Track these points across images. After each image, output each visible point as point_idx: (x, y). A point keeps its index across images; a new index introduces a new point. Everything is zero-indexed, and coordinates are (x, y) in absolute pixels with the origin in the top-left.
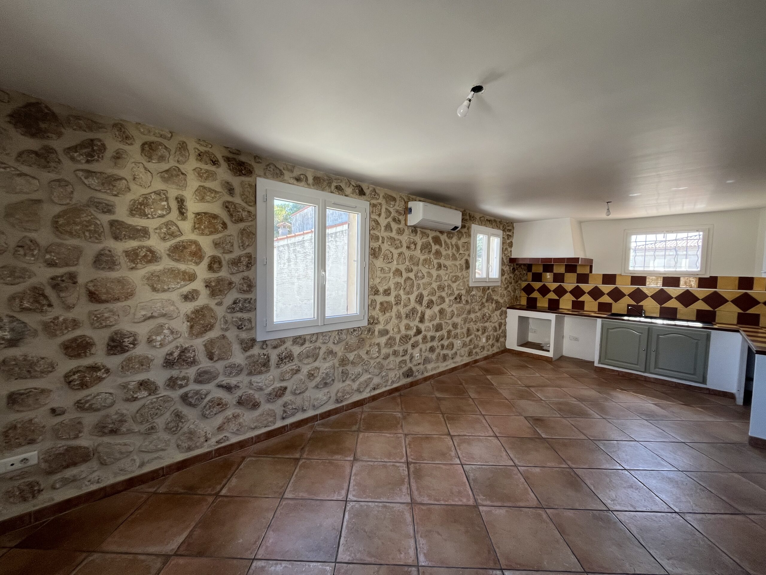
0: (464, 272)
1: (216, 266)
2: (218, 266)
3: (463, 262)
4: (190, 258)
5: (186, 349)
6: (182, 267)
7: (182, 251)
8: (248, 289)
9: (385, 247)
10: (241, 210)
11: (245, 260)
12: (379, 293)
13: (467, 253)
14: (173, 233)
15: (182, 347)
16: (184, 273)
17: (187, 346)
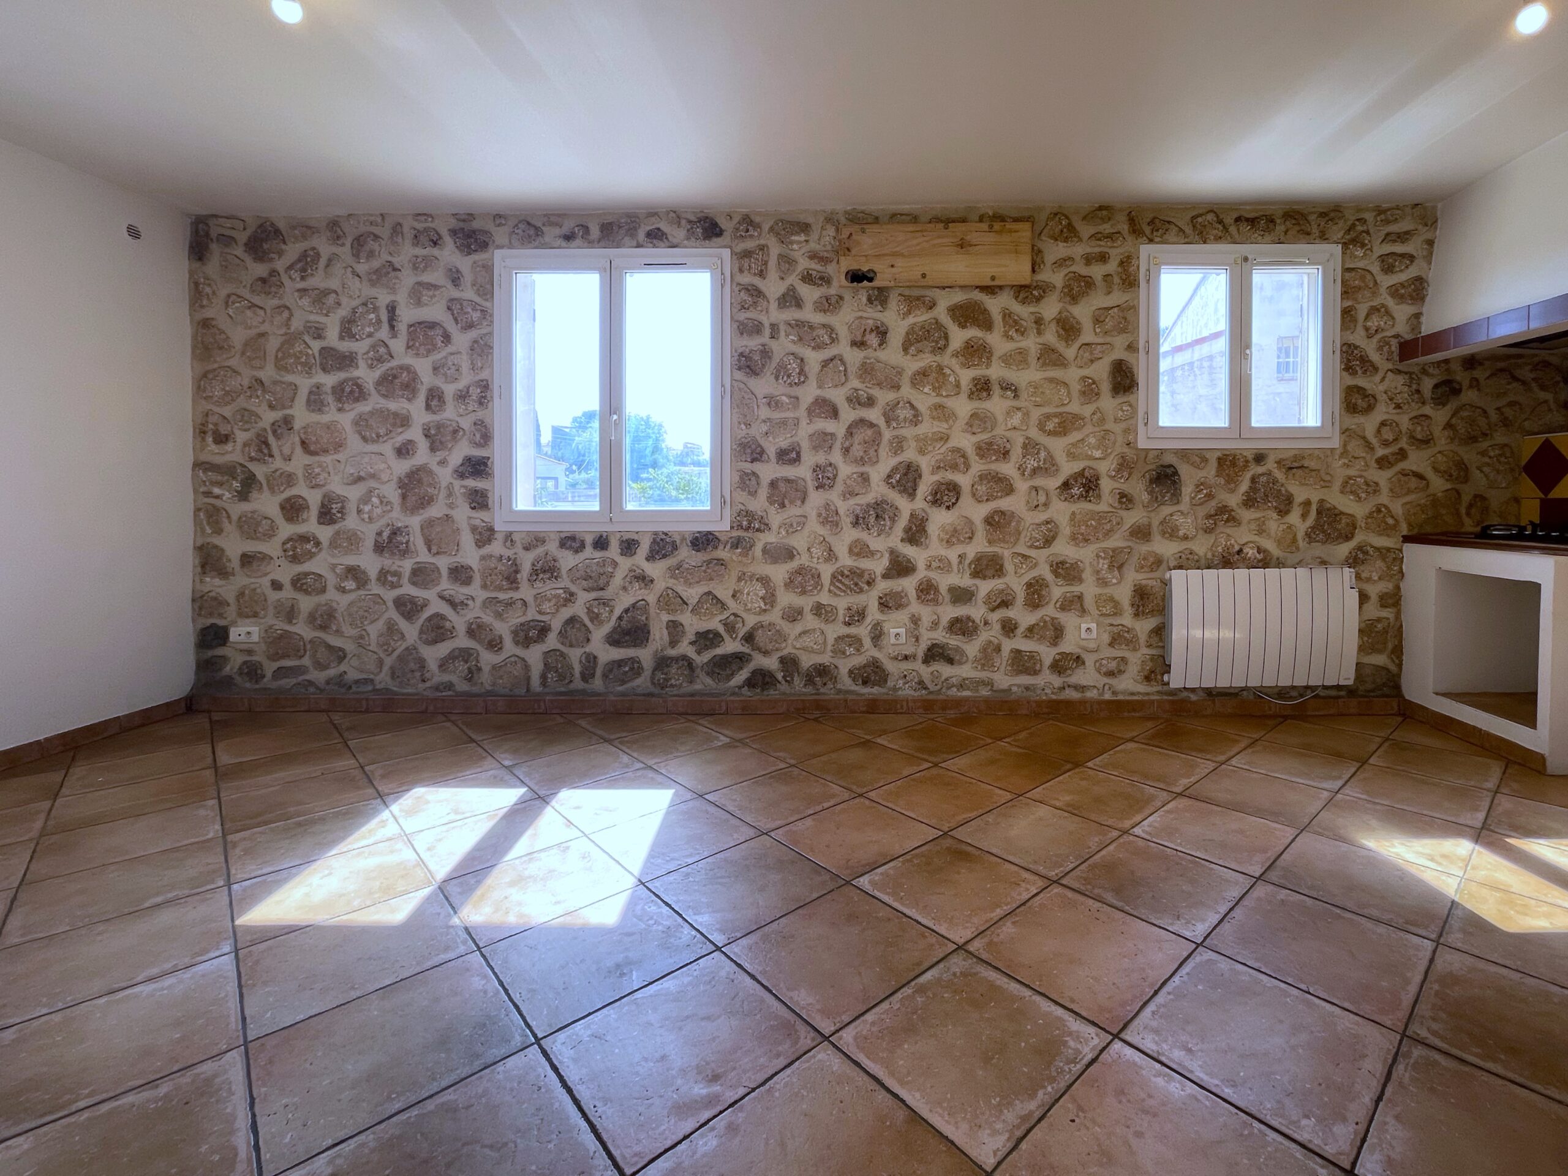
0: (1108, 403)
1: (434, 403)
2: (437, 403)
3: (1101, 371)
4: (400, 393)
5: (399, 529)
6: (393, 406)
7: (392, 382)
8: (482, 441)
9: (784, 346)
10: (470, 310)
11: (475, 392)
12: (765, 457)
13: (1120, 341)
14: (381, 357)
15: (393, 525)
16: (396, 415)
17: (400, 525)
